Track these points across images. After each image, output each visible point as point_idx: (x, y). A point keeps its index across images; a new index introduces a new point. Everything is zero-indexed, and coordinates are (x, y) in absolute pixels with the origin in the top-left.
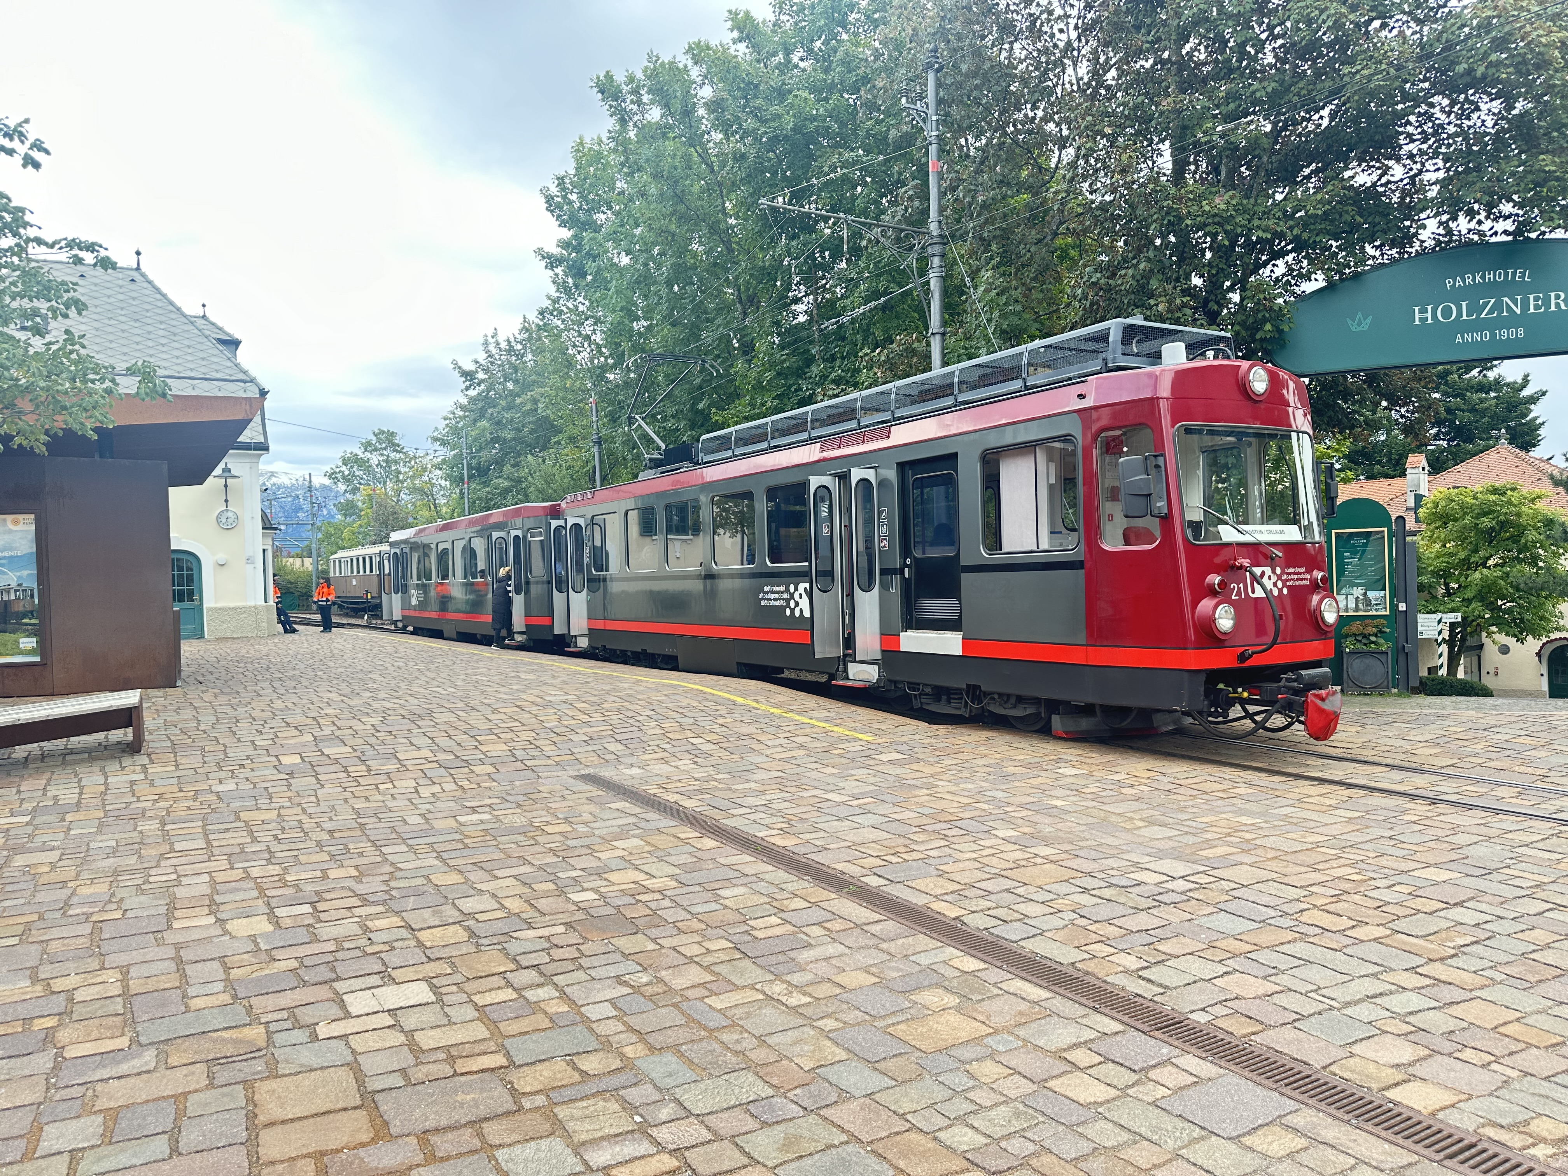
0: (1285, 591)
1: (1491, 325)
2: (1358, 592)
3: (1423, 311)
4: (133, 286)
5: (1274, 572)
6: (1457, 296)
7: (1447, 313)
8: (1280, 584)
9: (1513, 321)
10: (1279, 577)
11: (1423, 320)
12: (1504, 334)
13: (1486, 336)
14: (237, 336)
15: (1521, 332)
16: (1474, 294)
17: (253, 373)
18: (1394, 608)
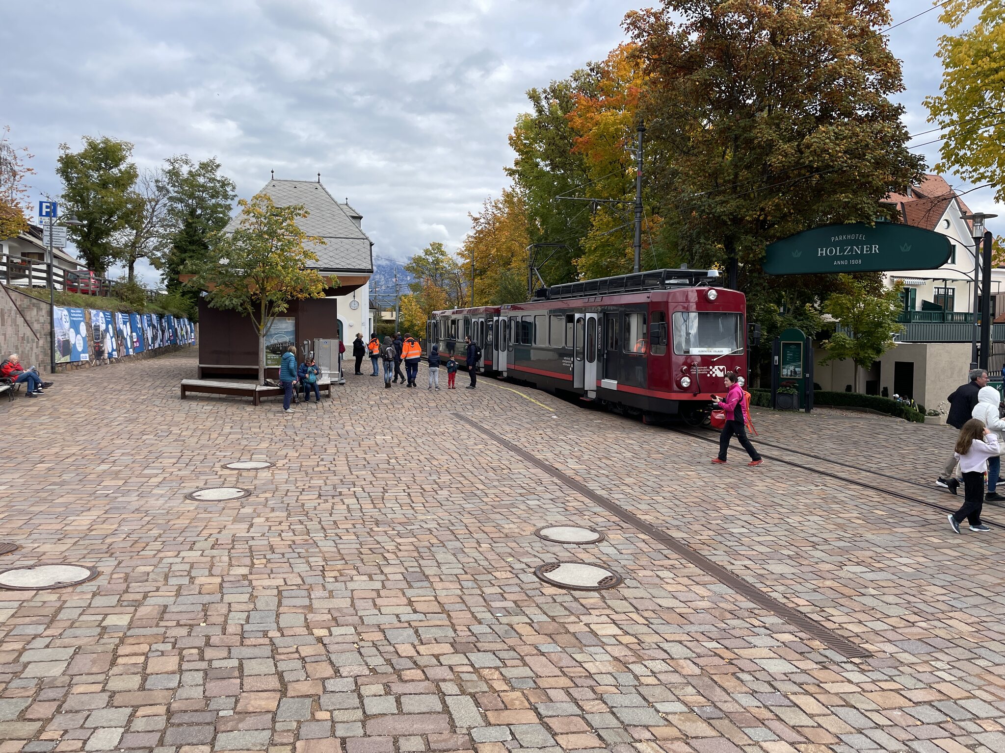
1: (848, 258)
2: (792, 368)
3: (822, 250)
4: (316, 191)
6: (835, 245)
7: (831, 252)
9: (857, 257)
11: (822, 254)
12: (853, 262)
13: (846, 262)
14: (361, 215)
15: (860, 261)
16: (842, 244)
17: (367, 235)
18: (804, 376)
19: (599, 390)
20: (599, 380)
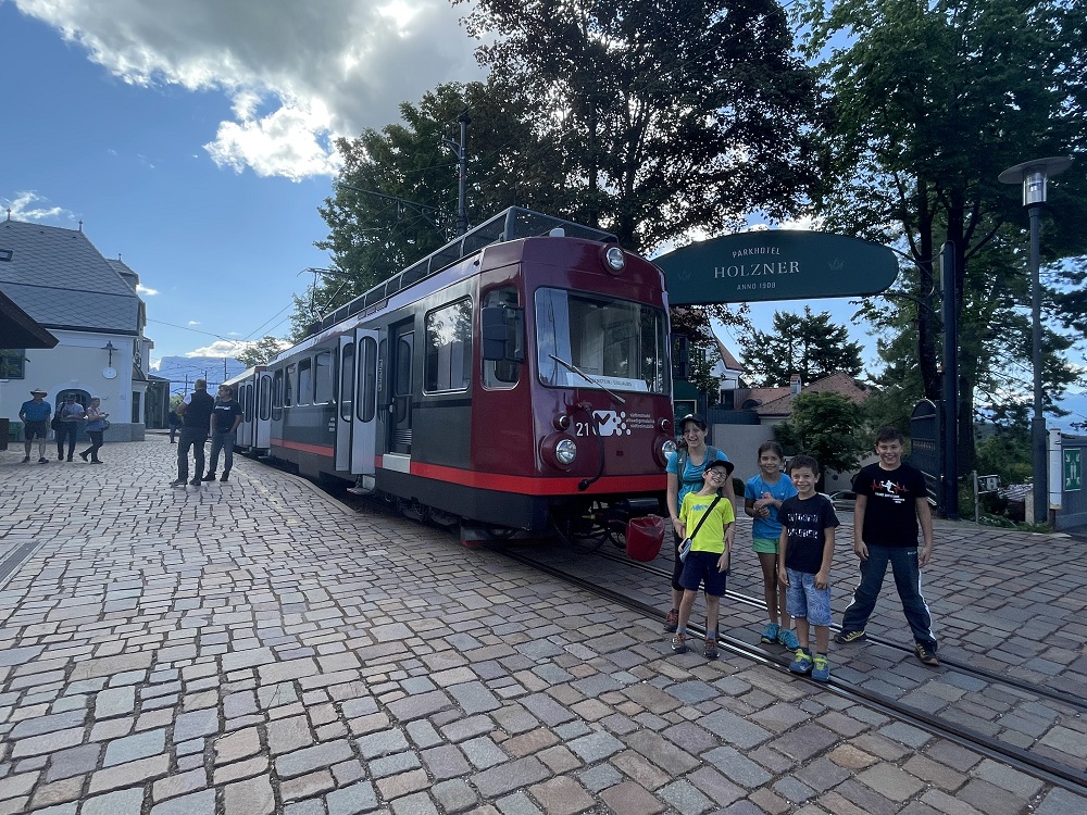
0: (629, 432)
1: (757, 280)
3: (720, 270)
5: (619, 415)
6: (739, 261)
7: (733, 271)
8: (624, 426)
10: (623, 420)
11: (720, 275)
12: (764, 285)
13: (754, 286)
14: (135, 272)
15: (774, 284)
19: (381, 473)
20: (379, 456)
